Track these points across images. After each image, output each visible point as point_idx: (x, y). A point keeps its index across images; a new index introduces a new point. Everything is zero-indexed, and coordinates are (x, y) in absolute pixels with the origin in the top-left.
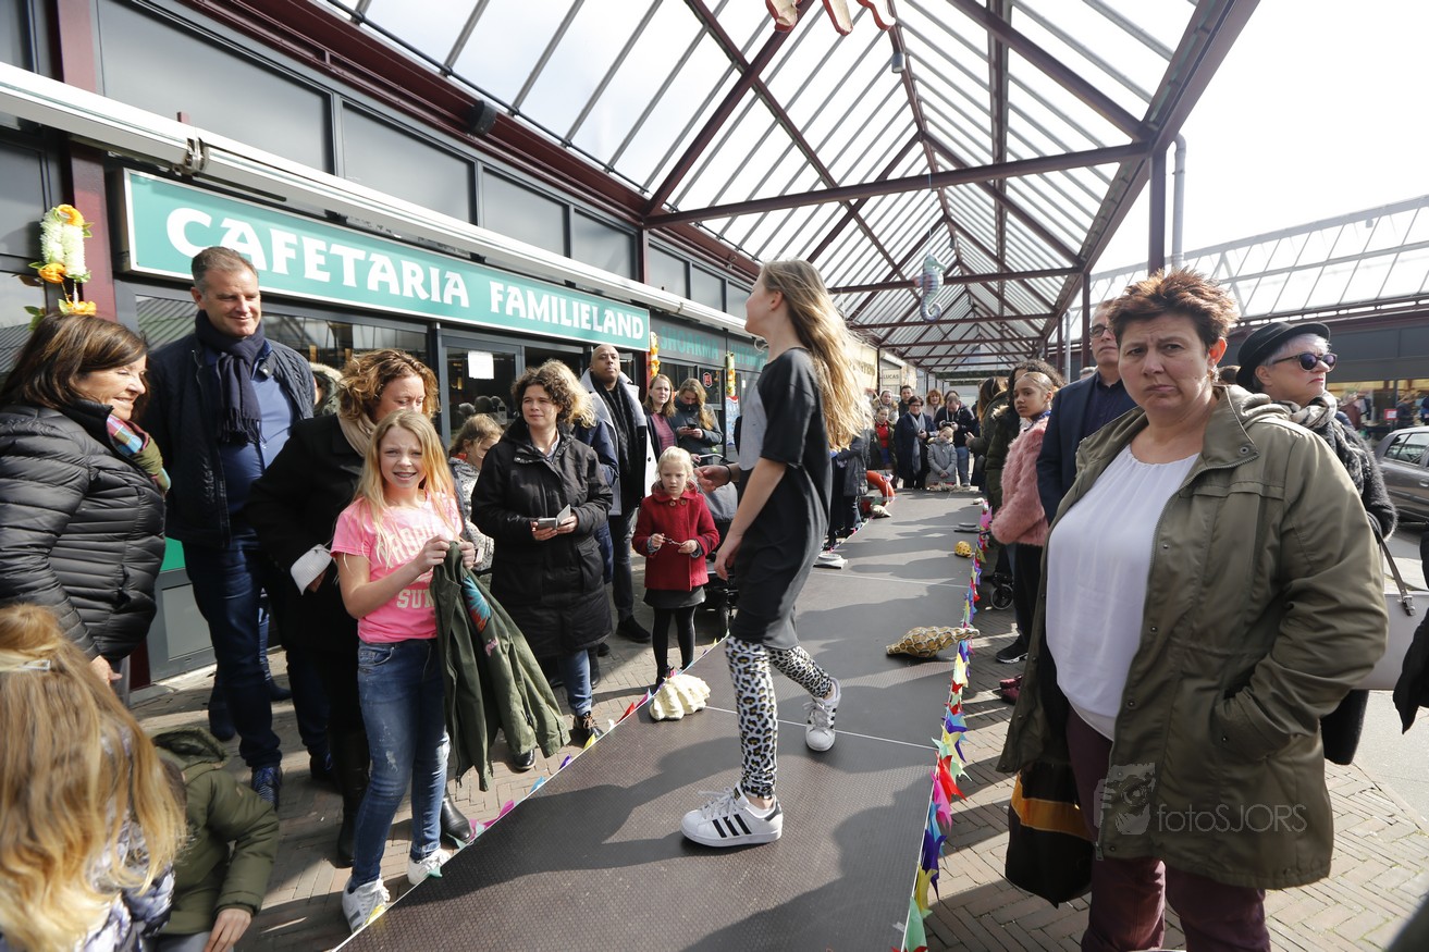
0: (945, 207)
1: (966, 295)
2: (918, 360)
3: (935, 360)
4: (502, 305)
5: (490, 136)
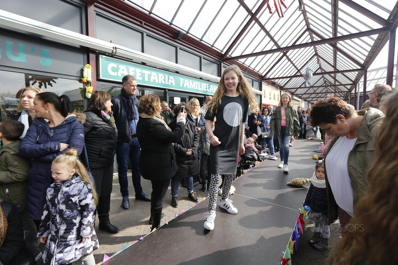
0: (316, 51)
1: (323, 78)
2: (305, 99)
3: (311, 99)
4: (183, 85)
5: (181, 40)
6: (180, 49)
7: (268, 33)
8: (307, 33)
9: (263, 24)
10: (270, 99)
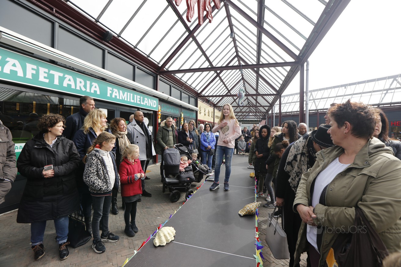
0: (242, 75)
1: (247, 100)
4: (111, 94)
5: (110, 42)
6: (108, 52)
7: (204, 53)
8: (236, 59)
9: (200, 44)
10: (205, 115)
